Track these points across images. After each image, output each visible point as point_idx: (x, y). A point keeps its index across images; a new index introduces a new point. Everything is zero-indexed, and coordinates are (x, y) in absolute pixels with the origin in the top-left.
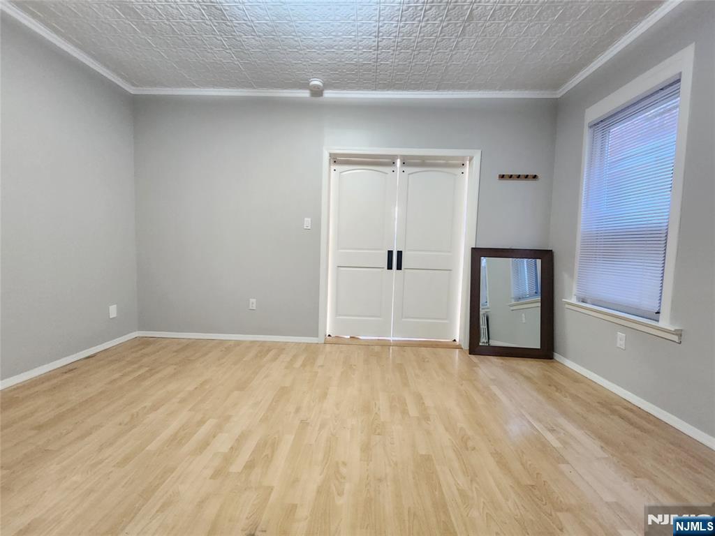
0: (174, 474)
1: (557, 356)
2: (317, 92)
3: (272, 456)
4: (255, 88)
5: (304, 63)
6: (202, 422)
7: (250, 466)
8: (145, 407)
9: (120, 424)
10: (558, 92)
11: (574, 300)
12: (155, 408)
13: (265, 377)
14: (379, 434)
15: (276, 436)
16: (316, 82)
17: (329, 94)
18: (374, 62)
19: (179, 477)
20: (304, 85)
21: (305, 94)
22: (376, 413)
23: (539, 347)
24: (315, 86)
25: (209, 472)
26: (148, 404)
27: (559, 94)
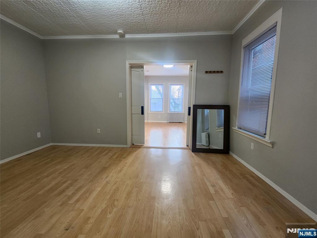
0: (45, 204)
1: (231, 153)
2: (122, 36)
3: (88, 197)
4: (94, 35)
5: (112, 23)
6: (65, 182)
7: (77, 201)
8: (44, 175)
9: (31, 183)
10: (232, 31)
11: (236, 128)
12: (47, 176)
13: (99, 163)
14: (137, 188)
15: (93, 188)
16: (120, 31)
17: (127, 36)
18: (143, 21)
19: (46, 206)
20: (116, 33)
21: (117, 37)
22: (140, 178)
23: (223, 149)
24: (120, 33)
25: (59, 203)
26: (45, 174)
27: (233, 32)
